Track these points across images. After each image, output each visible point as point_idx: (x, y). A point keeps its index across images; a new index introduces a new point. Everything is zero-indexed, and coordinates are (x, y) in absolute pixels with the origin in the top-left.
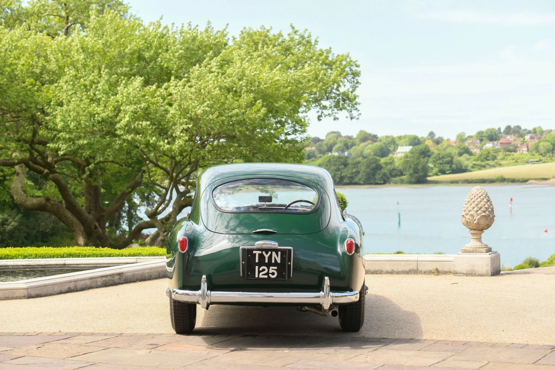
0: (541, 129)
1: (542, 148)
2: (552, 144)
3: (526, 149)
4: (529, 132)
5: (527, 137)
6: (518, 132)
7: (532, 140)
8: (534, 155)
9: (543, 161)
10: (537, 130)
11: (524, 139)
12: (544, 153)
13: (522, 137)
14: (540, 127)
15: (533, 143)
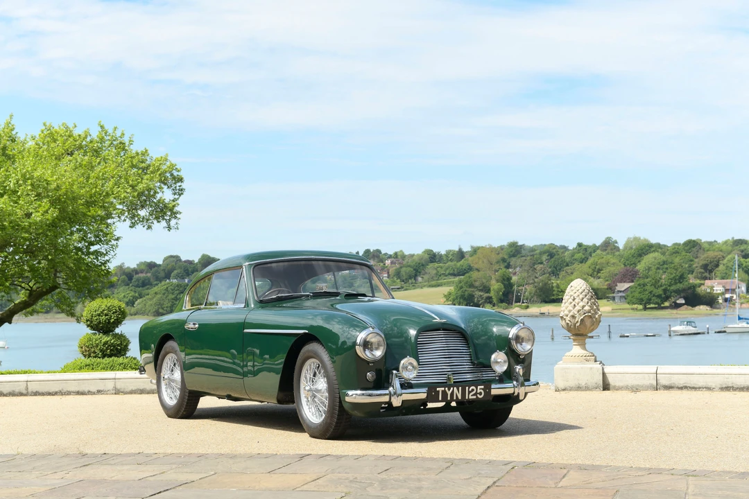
0: (403, 253)
1: (404, 274)
2: (414, 270)
3: (386, 275)
4: (390, 257)
5: (388, 262)
6: (378, 257)
7: (393, 265)
8: (394, 282)
9: (405, 288)
10: (399, 254)
11: (385, 264)
12: (406, 279)
13: (382, 262)
14: (401, 251)
15: (394, 268)
